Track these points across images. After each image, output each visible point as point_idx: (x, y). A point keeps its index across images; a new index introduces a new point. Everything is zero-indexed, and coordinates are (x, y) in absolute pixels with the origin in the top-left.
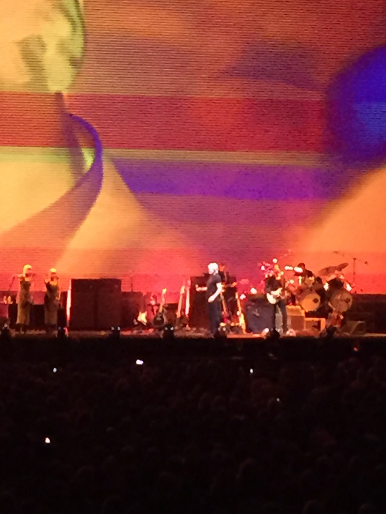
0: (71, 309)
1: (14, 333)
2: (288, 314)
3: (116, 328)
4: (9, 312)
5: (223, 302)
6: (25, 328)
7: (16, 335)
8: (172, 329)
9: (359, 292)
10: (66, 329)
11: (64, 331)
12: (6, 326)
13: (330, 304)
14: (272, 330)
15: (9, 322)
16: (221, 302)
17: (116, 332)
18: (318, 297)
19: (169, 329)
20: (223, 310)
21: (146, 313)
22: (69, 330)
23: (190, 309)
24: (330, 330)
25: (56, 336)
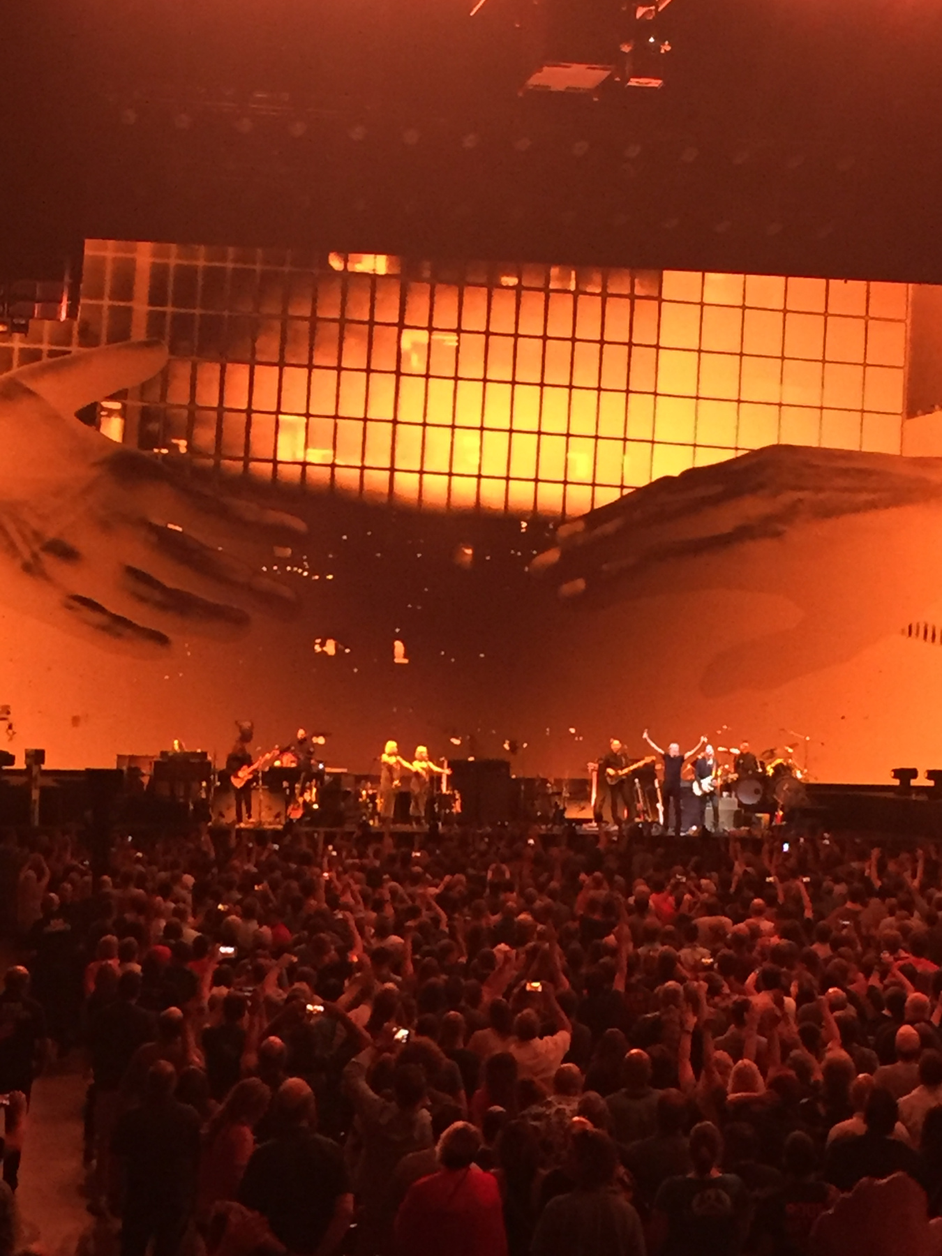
2: (721, 807)
5: (639, 791)
8: (574, 825)
9: (812, 781)
10: (440, 824)
13: (775, 797)
14: (701, 827)
16: (637, 791)
19: (570, 825)
20: (639, 802)
22: (443, 825)
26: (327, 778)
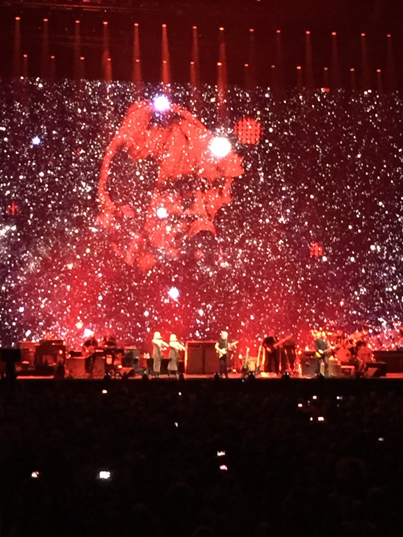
0: (188, 361)
1: (150, 377)
3: (217, 374)
4: (147, 364)
6: (158, 374)
7: (152, 379)
8: (253, 374)
11: (183, 376)
12: (145, 372)
14: (319, 374)
15: (148, 370)
17: (217, 376)
18: (349, 353)
24: (358, 374)
26: (125, 352)
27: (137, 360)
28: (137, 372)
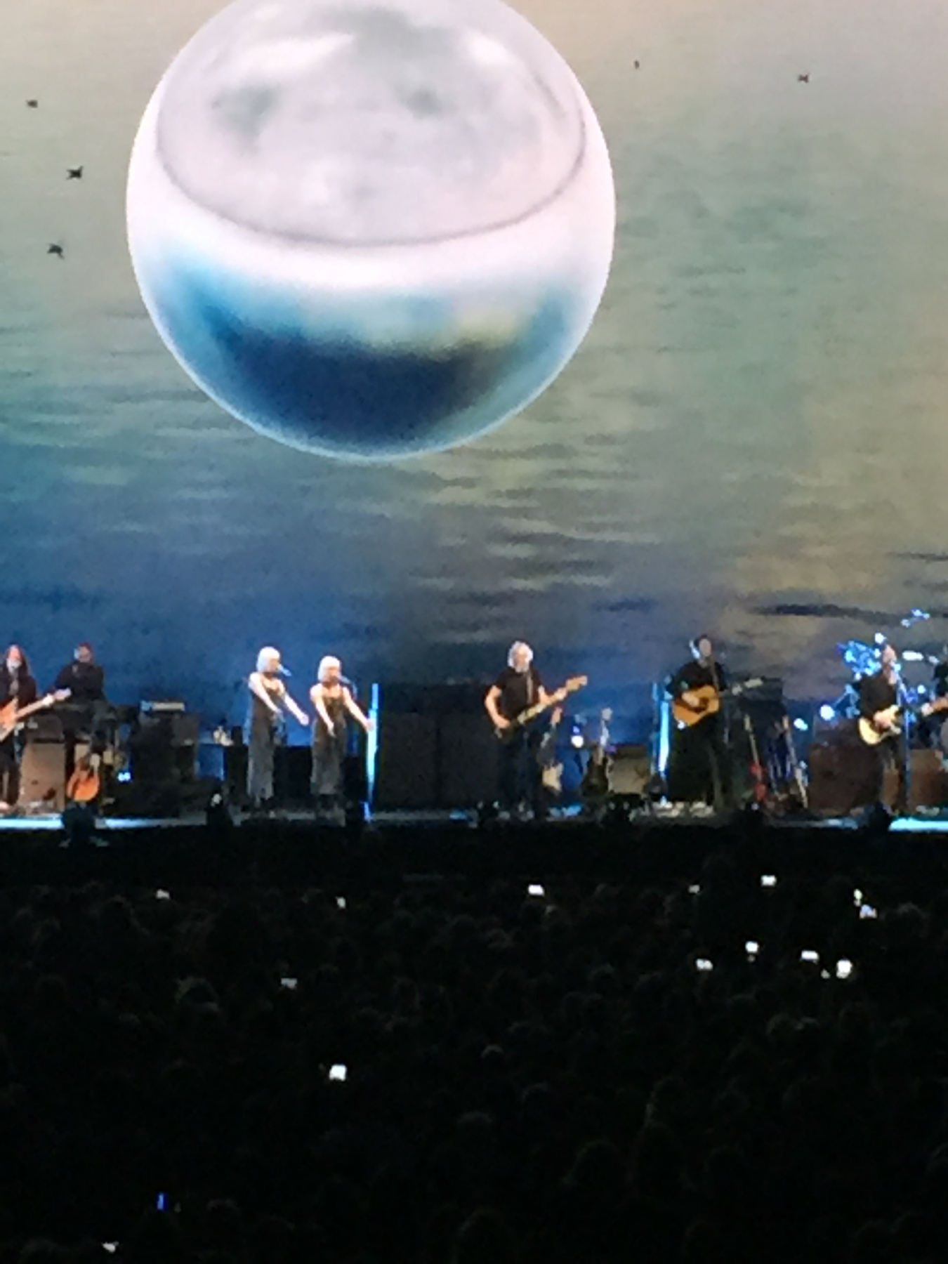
1: (238, 819)
3: (489, 806)
4: (226, 768)
5: (752, 739)
6: (268, 804)
7: (244, 823)
8: (626, 805)
10: (366, 807)
11: (362, 810)
12: (218, 799)
14: (872, 809)
15: (226, 791)
17: (490, 813)
19: (619, 805)
21: (560, 767)
22: (372, 810)
23: (669, 760)
25: (343, 823)
27: (189, 748)
28: (188, 800)
